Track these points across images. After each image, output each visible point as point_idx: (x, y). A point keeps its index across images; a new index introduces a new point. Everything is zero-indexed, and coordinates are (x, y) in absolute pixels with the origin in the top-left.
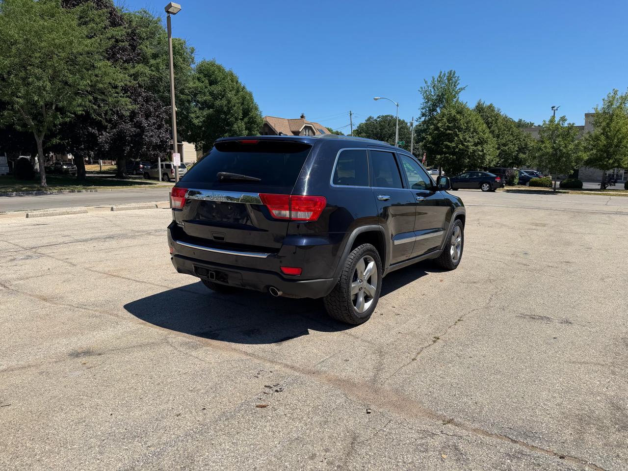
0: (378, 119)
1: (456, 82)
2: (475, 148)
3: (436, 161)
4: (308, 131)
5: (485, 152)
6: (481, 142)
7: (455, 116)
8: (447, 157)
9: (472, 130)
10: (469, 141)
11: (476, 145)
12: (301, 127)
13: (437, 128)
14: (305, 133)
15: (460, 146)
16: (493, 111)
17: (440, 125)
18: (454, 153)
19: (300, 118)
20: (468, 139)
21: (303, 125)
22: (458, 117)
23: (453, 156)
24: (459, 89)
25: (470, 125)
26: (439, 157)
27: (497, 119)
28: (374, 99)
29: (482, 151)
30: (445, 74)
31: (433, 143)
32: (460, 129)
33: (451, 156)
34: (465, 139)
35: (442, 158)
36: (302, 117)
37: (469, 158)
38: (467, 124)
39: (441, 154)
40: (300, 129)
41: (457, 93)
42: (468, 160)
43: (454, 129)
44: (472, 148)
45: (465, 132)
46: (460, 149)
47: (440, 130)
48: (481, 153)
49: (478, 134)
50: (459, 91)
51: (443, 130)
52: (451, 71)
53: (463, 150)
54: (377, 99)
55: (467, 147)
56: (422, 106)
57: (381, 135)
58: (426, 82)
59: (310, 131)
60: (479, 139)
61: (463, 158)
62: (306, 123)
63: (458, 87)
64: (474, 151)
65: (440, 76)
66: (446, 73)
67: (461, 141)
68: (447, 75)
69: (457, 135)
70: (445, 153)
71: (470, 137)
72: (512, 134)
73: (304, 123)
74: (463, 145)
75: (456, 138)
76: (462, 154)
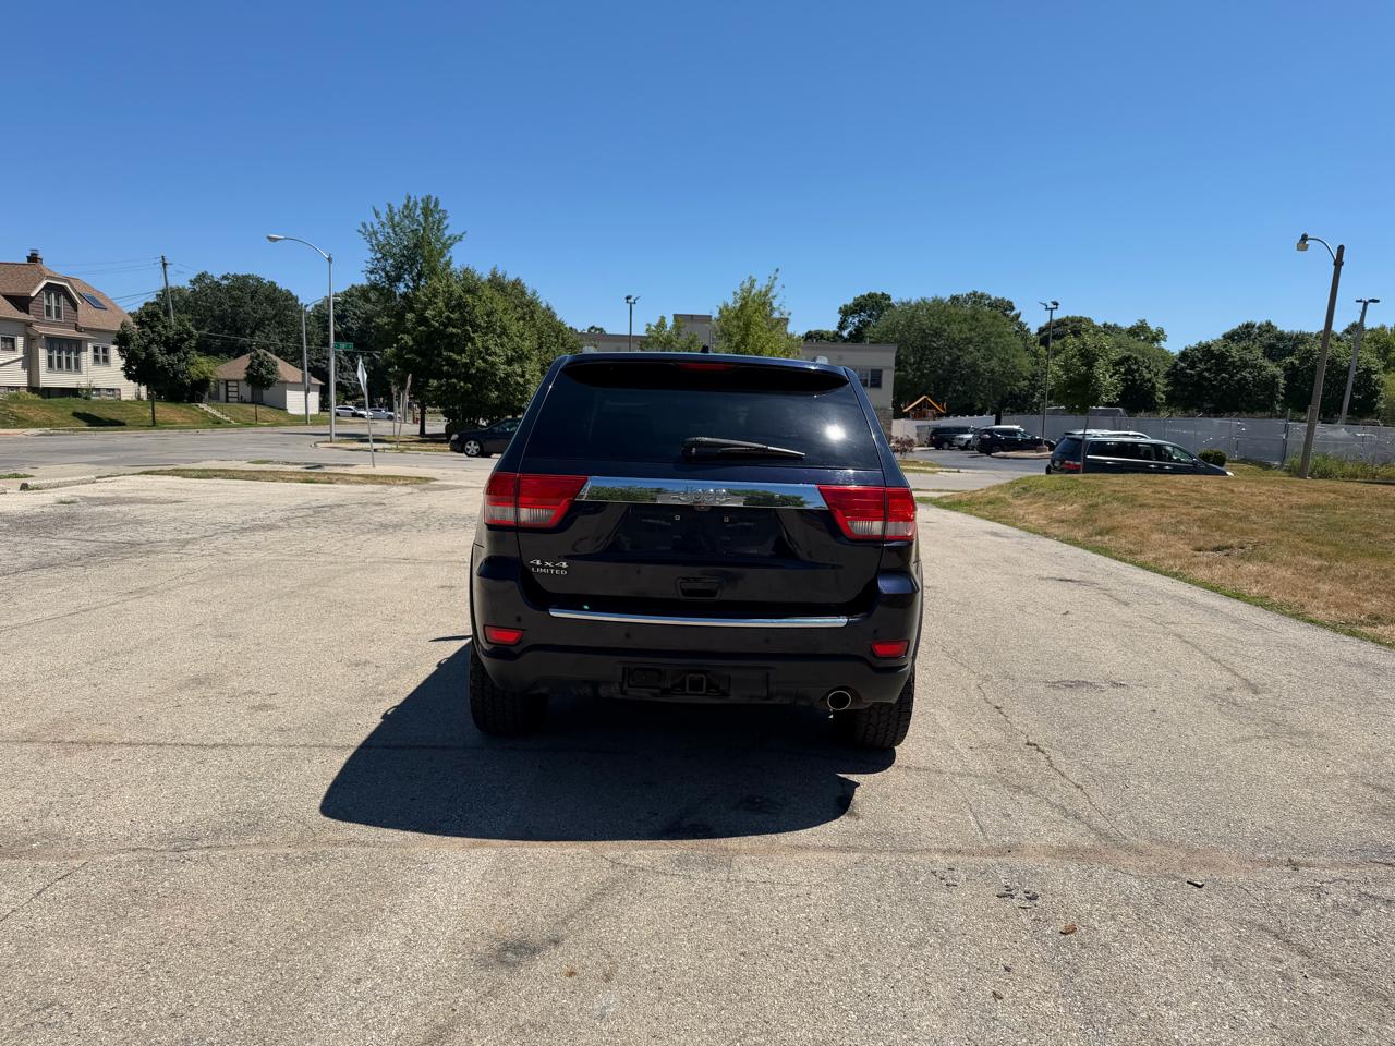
0: (225, 282)
1: (440, 222)
2: (509, 369)
3: (430, 391)
4: (57, 299)
5: (528, 377)
6: (520, 357)
7: (461, 297)
8: (454, 385)
9: (499, 330)
10: (495, 353)
11: (509, 362)
12: (35, 287)
13: (422, 320)
14: (45, 302)
15: (479, 363)
16: (523, 293)
17: (429, 313)
18: (468, 378)
19: (26, 261)
20: (492, 348)
21: (40, 282)
22: (469, 300)
23: (465, 383)
24: (450, 238)
25: (494, 320)
26: (434, 383)
27: (533, 312)
28: (270, 238)
29: (523, 376)
30: (416, 203)
31: (419, 353)
32: (476, 327)
33: (462, 384)
34: (487, 349)
35: (442, 385)
36: (33, 258)
37: (497, 388)
38: (488, 316)
39: (439, 379)
40: (32, 290)
41: (447, 246)
42: (496, 393)
43: (464, 325)
44: (502, 370)
45: (486, 334)
46: (478, 370)
47: (433, 326)
48: (521, 381)
49: (511, 339)
50: (449, 241)
51: (437, 324)
52: (429, 198)
53: (485, 371)
54: (275, 240)
55: (493, 364)
56: (370, 266)
57: (234, 321)
58: (377, 214)
59: (62, 298)
60: (514, 349)
61: (487, 388)
62: (49, 277)
63: (447, 233)
64: (508, 375)
65: (406, 206)
66: (419, 201)
67: (480, 352)
68: (421, 205)
69: (471, 340)
70: (448, 376)
71: (496, 345)
72: (563, 345)
73: (42, 276)
74: (485, 361)
75: (469, 345)
76: (484, 379)
